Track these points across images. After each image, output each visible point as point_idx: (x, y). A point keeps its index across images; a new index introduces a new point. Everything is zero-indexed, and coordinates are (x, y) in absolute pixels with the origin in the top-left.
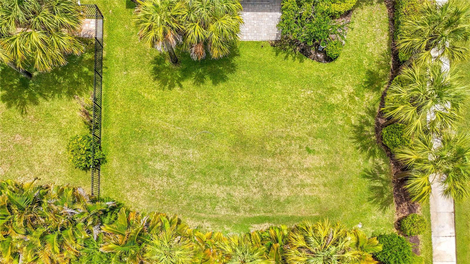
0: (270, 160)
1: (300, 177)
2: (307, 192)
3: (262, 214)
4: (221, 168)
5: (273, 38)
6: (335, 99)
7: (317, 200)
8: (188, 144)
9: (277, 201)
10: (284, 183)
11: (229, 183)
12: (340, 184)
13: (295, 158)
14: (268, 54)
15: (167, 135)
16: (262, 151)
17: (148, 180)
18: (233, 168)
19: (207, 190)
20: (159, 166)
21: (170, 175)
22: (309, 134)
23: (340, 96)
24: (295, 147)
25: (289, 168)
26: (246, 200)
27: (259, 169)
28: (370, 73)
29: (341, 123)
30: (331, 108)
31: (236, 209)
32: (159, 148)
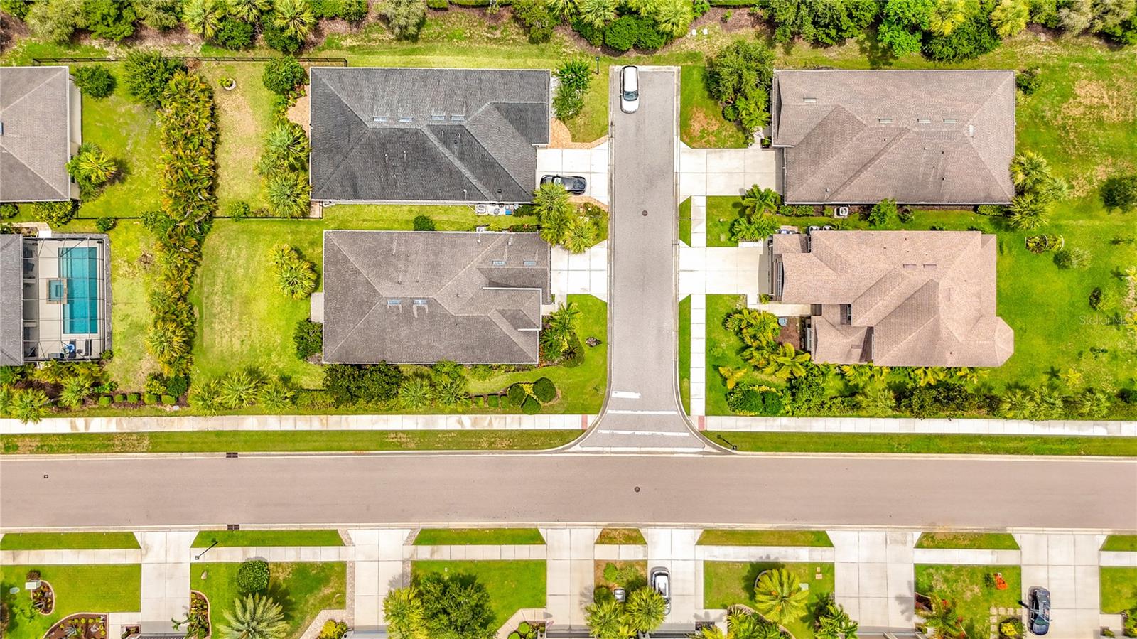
0: (237, 318)
1: (227, 336)
2: (218, 340)
3: (204, 313)
4: (232, 289)
5: (312, 320)
6: (274, 357)
7: (213, 346)
8: (247, 269)
9: (212, 322)
10: (223, 326)
11: (223, 294)
12: (223, 359)
13: (238, 333)
14: (301, 316)
15: (252, 256)
16: (242, 314)
17: (225, 245)
18: (232, 296)
19: (219, 281)
20: (233, 252)
21: (228, 258)
22: (252, 341)
23: (276, 360)
24: (245, 333)
25: (232, 330)
26: (213, 304)
27: (231, 311)
28: (290, 378)
29: (260, 360)
30: (269, 355)
31: (207, 297)
32: (244, 252)
